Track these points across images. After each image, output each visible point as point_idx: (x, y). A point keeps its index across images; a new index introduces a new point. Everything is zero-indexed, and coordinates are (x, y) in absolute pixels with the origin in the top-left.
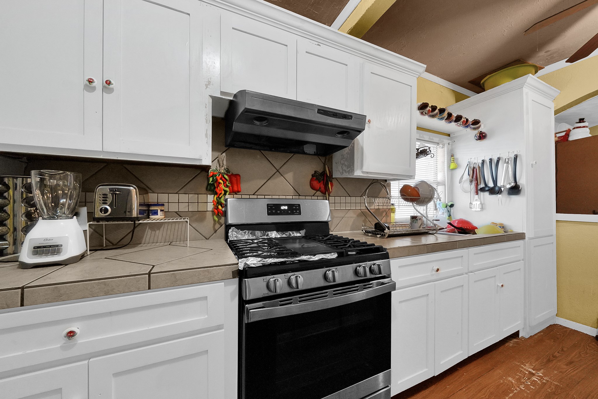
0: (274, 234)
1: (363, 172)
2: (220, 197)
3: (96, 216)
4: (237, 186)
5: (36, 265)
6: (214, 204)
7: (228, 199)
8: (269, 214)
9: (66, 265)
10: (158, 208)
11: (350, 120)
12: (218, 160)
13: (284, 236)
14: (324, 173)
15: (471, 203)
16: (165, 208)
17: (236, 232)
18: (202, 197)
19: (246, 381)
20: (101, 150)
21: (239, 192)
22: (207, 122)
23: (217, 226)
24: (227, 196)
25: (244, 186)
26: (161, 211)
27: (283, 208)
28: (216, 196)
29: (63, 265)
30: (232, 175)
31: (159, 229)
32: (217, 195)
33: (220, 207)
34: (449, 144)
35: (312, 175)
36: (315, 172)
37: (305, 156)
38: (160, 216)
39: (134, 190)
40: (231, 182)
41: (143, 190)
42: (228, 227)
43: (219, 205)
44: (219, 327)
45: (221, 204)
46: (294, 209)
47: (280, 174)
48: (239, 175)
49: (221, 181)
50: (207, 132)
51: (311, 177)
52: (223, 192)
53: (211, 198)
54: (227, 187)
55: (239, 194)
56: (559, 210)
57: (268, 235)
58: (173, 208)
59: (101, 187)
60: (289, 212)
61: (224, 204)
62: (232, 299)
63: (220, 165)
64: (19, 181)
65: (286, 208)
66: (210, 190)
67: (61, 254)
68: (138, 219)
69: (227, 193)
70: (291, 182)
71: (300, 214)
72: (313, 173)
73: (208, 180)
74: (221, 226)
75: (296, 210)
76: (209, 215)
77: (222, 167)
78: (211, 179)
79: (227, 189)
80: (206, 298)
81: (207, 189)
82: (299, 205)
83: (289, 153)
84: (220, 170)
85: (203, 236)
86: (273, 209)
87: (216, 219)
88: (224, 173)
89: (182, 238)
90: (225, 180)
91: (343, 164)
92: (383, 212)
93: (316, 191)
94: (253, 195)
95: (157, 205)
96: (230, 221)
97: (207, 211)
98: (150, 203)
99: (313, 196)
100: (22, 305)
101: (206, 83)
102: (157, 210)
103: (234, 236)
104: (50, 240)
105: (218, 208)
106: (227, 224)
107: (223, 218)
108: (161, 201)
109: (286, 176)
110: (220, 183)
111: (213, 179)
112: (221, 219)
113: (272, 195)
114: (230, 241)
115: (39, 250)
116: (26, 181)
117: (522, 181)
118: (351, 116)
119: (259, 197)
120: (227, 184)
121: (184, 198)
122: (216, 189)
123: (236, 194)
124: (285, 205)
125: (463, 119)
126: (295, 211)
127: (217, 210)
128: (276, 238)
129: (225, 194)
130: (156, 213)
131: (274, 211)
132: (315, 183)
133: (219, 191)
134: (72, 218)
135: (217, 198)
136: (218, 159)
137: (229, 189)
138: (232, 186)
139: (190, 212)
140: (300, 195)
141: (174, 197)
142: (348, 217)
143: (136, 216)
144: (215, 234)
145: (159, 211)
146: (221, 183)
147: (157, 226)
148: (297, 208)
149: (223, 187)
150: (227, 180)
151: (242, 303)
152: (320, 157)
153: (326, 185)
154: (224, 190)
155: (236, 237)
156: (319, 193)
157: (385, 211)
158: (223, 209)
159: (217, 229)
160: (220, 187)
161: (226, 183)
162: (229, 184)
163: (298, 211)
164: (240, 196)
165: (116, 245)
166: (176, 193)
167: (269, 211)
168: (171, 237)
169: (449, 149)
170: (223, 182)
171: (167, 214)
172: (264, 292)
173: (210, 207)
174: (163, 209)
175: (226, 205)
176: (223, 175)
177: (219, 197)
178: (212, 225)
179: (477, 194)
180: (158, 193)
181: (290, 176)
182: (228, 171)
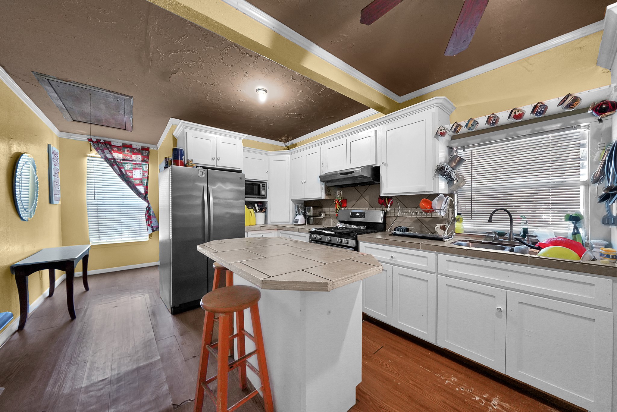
21: (346, 206)
25: (348, 204)
30: (343, 199)
39: (312, 208)
46: (362, 215)
47: (363, 197)
48: (346, 199)
51: (378, 197)
61: (338, 212)
65: (359, 214)
70: (368, 200)
77: (340, 196)
82: (366, 213)
88: (340, 199)
90: (339, 202)
94: (352, 208)
106: (338, 220)
109: (366, 198)
113: (359, 208)
124: (358, 213)
132: (380, 200)
136: (339, 193)
138: (343, 205)
140: (372, 208)
146: (337, 204)
153: (385, 201)
154: (338, 207)
156: (383, 206)
163: (364, 217)
167: (352, 216)
169: (599, 130)
180: (325, 208)
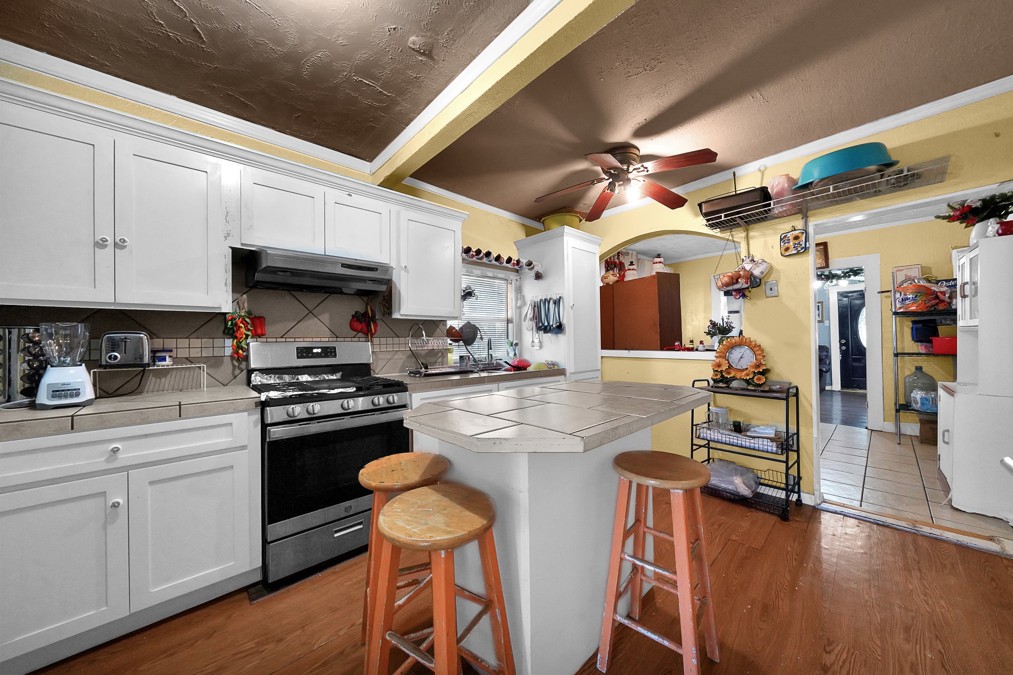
0: (304, 378)
1: (401, 315)
2: (241, 341)
3: (104, 363)
4: (261, 329)
5: (55, 406)
6: (233, 349)
7: (251, 344)
8: (298, 357)
9: (84, 406)
10: (167, 355)
11: (376, 272)
12: (238, 302)
13: (317, 379)
14: (365, 314)
15: (533, 342)
16: (174, 354)
17: (260, 376)
18: (218, 342)
19: (268, 480)
20: (114, 302)
21: (263, 335)
22: (226, 272)
23: (237, 371)
24: (249, 340)
25: (269, 329)
26: (170, 357)
27: (315, 351)
28: (235, 341)
29: (81, 406)
30: (255, 317)
31: (165, 376)
32: (237, 339)
33: (240, 352)
34: (517, 280)
35: (352, 316)
36: (356, 312)
37: (343, 295)
38: (168, 362)
39: (145, 337)
40: (253, 325)
41: (152, 335)
42: (250, 372)
43: (239, 350)
44: (243, 448)
45: (242, 349)
46: (329, 352)
47: (314, 315)
48: (263, 318)
49: (241, 325)
50: (226, 281)
51: (351, 318)
52: (244, 336)
53: (229, 342)
54: (249, 331)
55: (263, 337)
56: (604, 347)
57: (298, 379)
58: (184, 353)
59: (107, 336)
60: (323, 355)
61: (245, 348)
62: (255, 426)
63: (240, 308)
64: (15, 332)
65: (319, 351)
66: (227, 334)
67: (80, 396)
68: (148, 365)
69: (249, 337)
70: (327, 323)
71: (335, 356)
72: (354, 313)
73: (226, 324)
74: (242, 372)
75: (331, 352)
76: (227, 360)
77: (243, 309)
78: (230, 323)
79: (249, 333)
80: (231, 424)
81: (224, 333)
82: (335, 348)
83: (325, 293)
84: (239, 313)
85: (220, 382)
86: (304, 352)
87: (236, 364)
88: (245, 316)
89: (194, 384)
90: (246, 324)
91: (384, 305)
92: (438, 353)
93: (357, 333)
94: (281, 337)
95: (164, 351)
96: (253, 366)
97: (224, 356)
98: (155, 349)
99: (354, 337)
100: (72, 428)
101: (225, 235)
102: (165, 356)
103: (258, 380)
104: (67, 384)
105: (238, 352)
106: (250, 369)
107: (244, 363)
108: (167, 346)
109: (321, 317)
110: (240, 327)
111: (232, 322)
112: (241, 363)
113: (304, 338)
114: (253, 385)
115: (56, 393)
116: (25, 331)
117: (565, 322)
118: (377, 269)
119: (287, 340)
120: (249, 327)
121: (196, 343)
122: (236, 333)
123: (260, 337)
124: (318, 348)
125: (513, 262)
126: (329, 354)
127: (237, 354)
128: (307, 382)
129: (247, 338)
130: (164, 359)
131: (304, 355)
132: (356, 324)
133: (240, 335)
134: (81, 365)
135: (236, 342)
136: (237, 300)
137: (251, 332)
138: (255, 330)
139: (204, 358)
140: (337, 337)
141: (183, 343)
142: (396, 359)
143: (147, 362)
144: (234, 380)
145: (167, 358)
146: (242, 327)
147: (165, 372)
148: (333, 350)
149: (244, 331)
150: (248, 323)
151: (264, 426)
152: (362, 297)
153: (369, 325)
154: (245, 334)
155: (260, 381)
156: (360, 334)
157: (441, 351)
158: (245, 354)
159: (236, 375)
160: (240, 331)
161: (247, 326)
162: (251, 327)
163: (333, 354)
164: (265, 340)
165: (111, 394)
166: (186, 338)
167: (299, 355)
168: (181, 385)
169: (516, 285)
170: (244, 325)
171: (176, 360)
172: (284, 417)
173: (228, 351)
174: (171, 355)
175: (248, 350)
176: (244, 319)
177: (239, 341)
178: (231, 371)
179: (537, 333)
180: (163, 338)
181: (325, 317)
182: (249, 313)
